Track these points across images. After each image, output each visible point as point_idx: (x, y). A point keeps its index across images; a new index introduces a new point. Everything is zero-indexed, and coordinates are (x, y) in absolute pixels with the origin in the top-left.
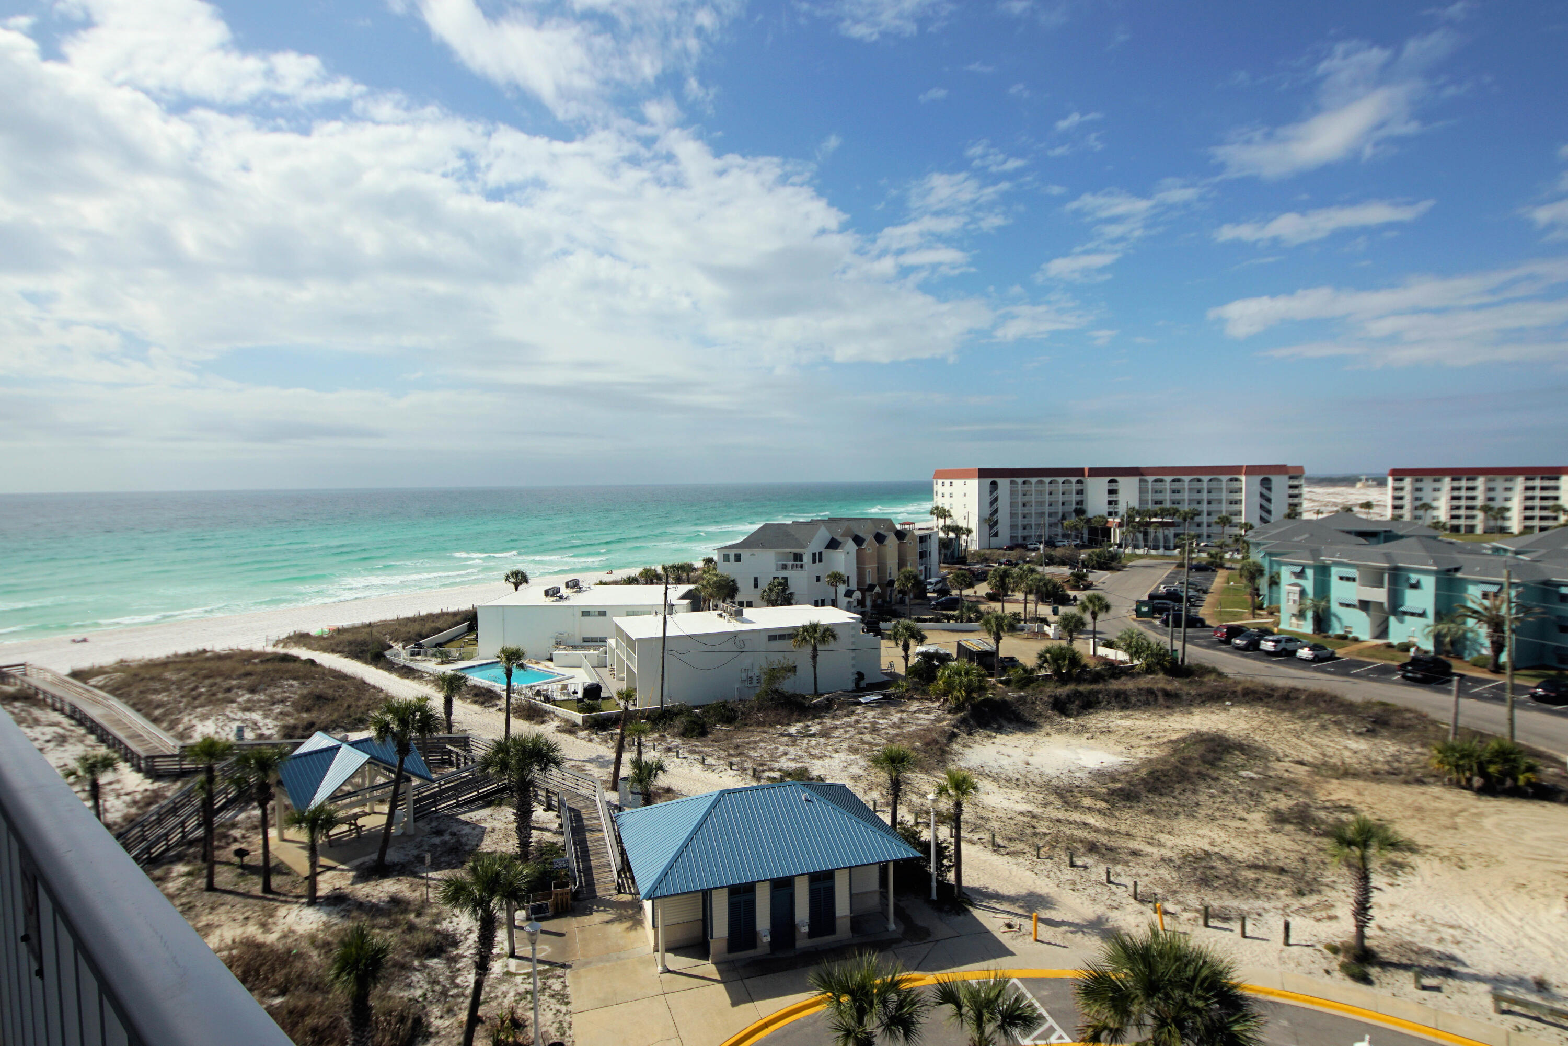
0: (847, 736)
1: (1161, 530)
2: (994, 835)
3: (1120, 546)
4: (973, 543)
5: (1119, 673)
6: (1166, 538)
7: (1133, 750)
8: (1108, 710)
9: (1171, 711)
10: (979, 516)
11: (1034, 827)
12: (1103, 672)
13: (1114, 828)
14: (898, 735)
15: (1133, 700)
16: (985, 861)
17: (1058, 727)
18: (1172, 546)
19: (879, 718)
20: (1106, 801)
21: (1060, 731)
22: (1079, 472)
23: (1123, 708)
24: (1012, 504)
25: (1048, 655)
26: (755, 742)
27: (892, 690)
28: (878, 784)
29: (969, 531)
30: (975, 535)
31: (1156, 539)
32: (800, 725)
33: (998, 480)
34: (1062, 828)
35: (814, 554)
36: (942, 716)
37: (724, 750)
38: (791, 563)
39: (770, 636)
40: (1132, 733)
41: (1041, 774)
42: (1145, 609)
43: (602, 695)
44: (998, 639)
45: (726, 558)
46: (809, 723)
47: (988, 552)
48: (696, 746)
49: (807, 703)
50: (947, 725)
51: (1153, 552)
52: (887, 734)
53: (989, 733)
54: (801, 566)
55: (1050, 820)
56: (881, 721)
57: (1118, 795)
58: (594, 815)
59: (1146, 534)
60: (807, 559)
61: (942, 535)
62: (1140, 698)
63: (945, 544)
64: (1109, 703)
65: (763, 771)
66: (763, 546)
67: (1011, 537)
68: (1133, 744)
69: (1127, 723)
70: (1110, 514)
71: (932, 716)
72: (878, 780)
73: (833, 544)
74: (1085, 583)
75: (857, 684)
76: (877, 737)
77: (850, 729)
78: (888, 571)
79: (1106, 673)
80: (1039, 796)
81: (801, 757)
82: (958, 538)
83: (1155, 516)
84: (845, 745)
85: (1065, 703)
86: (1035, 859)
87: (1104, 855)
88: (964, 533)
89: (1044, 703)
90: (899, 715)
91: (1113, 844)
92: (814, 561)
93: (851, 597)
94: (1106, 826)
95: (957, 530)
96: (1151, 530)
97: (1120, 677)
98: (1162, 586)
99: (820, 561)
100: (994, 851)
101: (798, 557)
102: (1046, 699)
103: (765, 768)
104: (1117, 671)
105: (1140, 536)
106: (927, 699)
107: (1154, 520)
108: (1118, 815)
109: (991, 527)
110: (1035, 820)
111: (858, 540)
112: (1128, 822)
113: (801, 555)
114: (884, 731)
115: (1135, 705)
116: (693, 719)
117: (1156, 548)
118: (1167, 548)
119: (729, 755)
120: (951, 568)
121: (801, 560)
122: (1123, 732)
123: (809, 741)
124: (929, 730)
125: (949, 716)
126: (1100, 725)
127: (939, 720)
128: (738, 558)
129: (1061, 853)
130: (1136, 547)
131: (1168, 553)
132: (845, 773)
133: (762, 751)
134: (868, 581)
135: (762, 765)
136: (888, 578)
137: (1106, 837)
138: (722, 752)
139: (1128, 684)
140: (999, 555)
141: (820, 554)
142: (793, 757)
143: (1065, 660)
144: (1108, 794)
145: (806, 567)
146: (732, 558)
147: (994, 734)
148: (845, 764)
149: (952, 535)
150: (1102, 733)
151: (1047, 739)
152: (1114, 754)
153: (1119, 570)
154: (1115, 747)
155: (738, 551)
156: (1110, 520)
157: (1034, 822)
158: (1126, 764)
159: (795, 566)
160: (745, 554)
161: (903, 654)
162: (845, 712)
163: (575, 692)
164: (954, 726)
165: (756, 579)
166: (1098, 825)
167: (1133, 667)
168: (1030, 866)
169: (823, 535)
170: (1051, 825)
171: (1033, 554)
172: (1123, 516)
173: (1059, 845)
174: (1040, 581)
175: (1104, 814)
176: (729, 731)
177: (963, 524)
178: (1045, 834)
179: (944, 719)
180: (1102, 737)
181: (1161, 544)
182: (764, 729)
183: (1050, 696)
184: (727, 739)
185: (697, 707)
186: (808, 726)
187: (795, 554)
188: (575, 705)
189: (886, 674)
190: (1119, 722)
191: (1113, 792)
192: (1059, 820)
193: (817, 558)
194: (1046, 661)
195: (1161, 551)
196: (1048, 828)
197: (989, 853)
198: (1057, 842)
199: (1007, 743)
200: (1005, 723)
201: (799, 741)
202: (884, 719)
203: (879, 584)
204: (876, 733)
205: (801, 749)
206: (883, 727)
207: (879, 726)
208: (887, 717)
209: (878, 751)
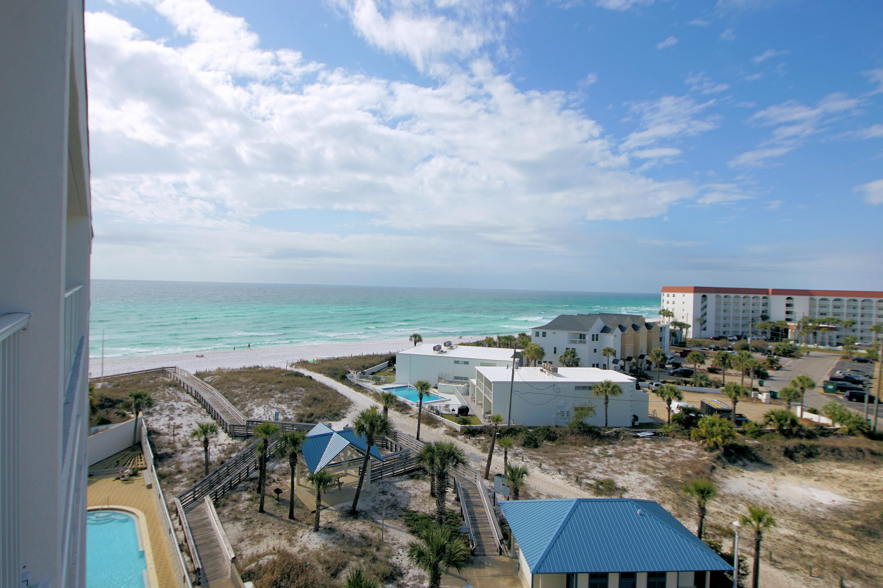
0: (635, 459)
1: (827, 332)
2: (771, 553)
3: (797, 341)
4: (689, 334)
5: (828, 433)
6: (830, 338)
7: (855, 494)
8: (826, 460)
9: (877, 466)
10: (694, 316)
11: (800, 550)
12: (815, 432)
13: (866, 558)
14: (672, 463)
15: (846, 454)
16: (766, 572)
17: (790, 469)
18: (835, 344)
19: (655, 449)
20: (853, 535)
21: (792, 473)
22: (765, 291)
23: (838, 460)
24: (717, 310)
25: (772, 416)
26: (572, 456)
27: (659, 430)
28: (669, 500)
29: (688, 326)
30: (690, 329)
31: (823, 338)
32: (600, 447)
33: (707, 295)
34: (823, 553)
35: (593, 335)
36: (701, 453)
37: (553, 460)
38: (578, 340)
39: (576, 387)
40: (851, 480)
41: (790, 506)
42: (831, 387)
43: (469, 414)
44: (735, 402)
45: (537, 334)
46: (606, 447)
47: (700, 340)
48: (533, 454)
49: (602, 433)
50: (707, 459)
51: (821, 347)
52: (664, 461)
53: (738, 468)
54: (584, 342)
55: (811, 545)
56: (657, 451)
57: (862, 531)
58: (477, 495)
59: (815, 334)
60: (588, 338)
61: (672, 327)
62: (851, 454)
63: (673, 334)
64: (826, 455)
65: (582, 478)
66: (561, 328)
67: (716, 331)
68: (854, 489)
69: (845, 472)
70: (788, 320)
71: (693, 452)
72: (668, 497)
73: (605, 330)
74: (777, 365)
75: (633, 423)
76: (657, 463)
77: (636, 454)
78: (640, 349)
79: (817, 433)
80: (795, 524)
81: (606, 471)
82: (681, 330)
83: (824, 323)
84: (635, 466)
85: (792, 452)
86: (808, 576)
87: (866, 580)
88: (685, 327)
89: (777, 451)
90: (669, 448)
91: (870, 572)
92: (593, 340)
93: (617, 363)
94: (859, 555)
95: (682, 325)
96: (819, 332)
97: (829, 436)
98: (838, 372)
99: (597, 340)
100: (772, 565)
101: (583, 337)
102: (778, 448)
103: (582, 476)
104: (826, 431)
105: (811, 336)
106: (686, 439)
107: (821, 325)
108: (866, 547)
109: (702, 324)
110: (799, 544)
111: (622, 328)
112: (876, 554)
113: (584, 335)
114: (660, 459)
115: (847, 459)
116: (529, 436)
117: (823, 344)
118: (830, 344)
119: (557, 464)
120: (677, 349)
121: (584, 339)
122: (843, 478)
123: (609, 460)
124: (694, 462)
125: (706, 453)
126: (823, 471)
127: (698, 455)
128: (544, 335)
129: (829, 574)
130: (808, 342)
131: (832, 348)
132: (642, 488)
133: (579, 464)
134: (627, 355)
135: (581, 474)
136: (640, 354)
137: (863, 566)
138: (551, 461)
139: (838, 443)
140: (709, 342)
141: (597, 335)
142: (601, 470)
143: (786, 420)
144: (853, 529)
145: (588, 343)
146: (541, 334)
147: (741, 470)
148: (640, 481)
149: (678, 328)
150: (826, 477)
151: (782, 477)
152: (840, 495)
153: (798, 358)
154: (840, 490)
155: (544, 331)
156: (789, 324)
157: (799, 545)
158: (853, 504)
159: (580, 342)
160: (549, 333)
161: (667, 406)
162: (629, 442)
163: (453, 410)
164: (712, 461)
165: (555, 348)
166: (852, 553)
167: (836, 429)
168: (805, 582)
169: (599, 324)
170: (814, 549)
171: (734, 343)
172: (800, 322)
173: (826, 568)
174: (756, 363)
175: (855, 546)
176: (552, 446)
177: (684, 321)
178: (811, 557)
179: (703, 455)
180: (827, 481)
181: (827, 341)
182: (576, 447)
183: (782, 447)
184: (552, 452)
185: (530, 428)
186: (605, 449)
187: (581, 335)
188: (455, 418)
189: (650, 417)
190: (838, 470)
191: (857, 528)
192: (818, 546)
193: (595, 338)
194: (771, 420)
195: (827, 347)
196: (811, 551)
197: (768, 566)
198: (824, 565)
199: (753, 478)
200: (748, 462)
201: (602, 459)
202: (658, 450)
203: (635, 357)
204: (655, 460)
205: (604, 465)
206: (659, 456)
207: (656, 455)
208: (660, 449)
209: (661, 474)
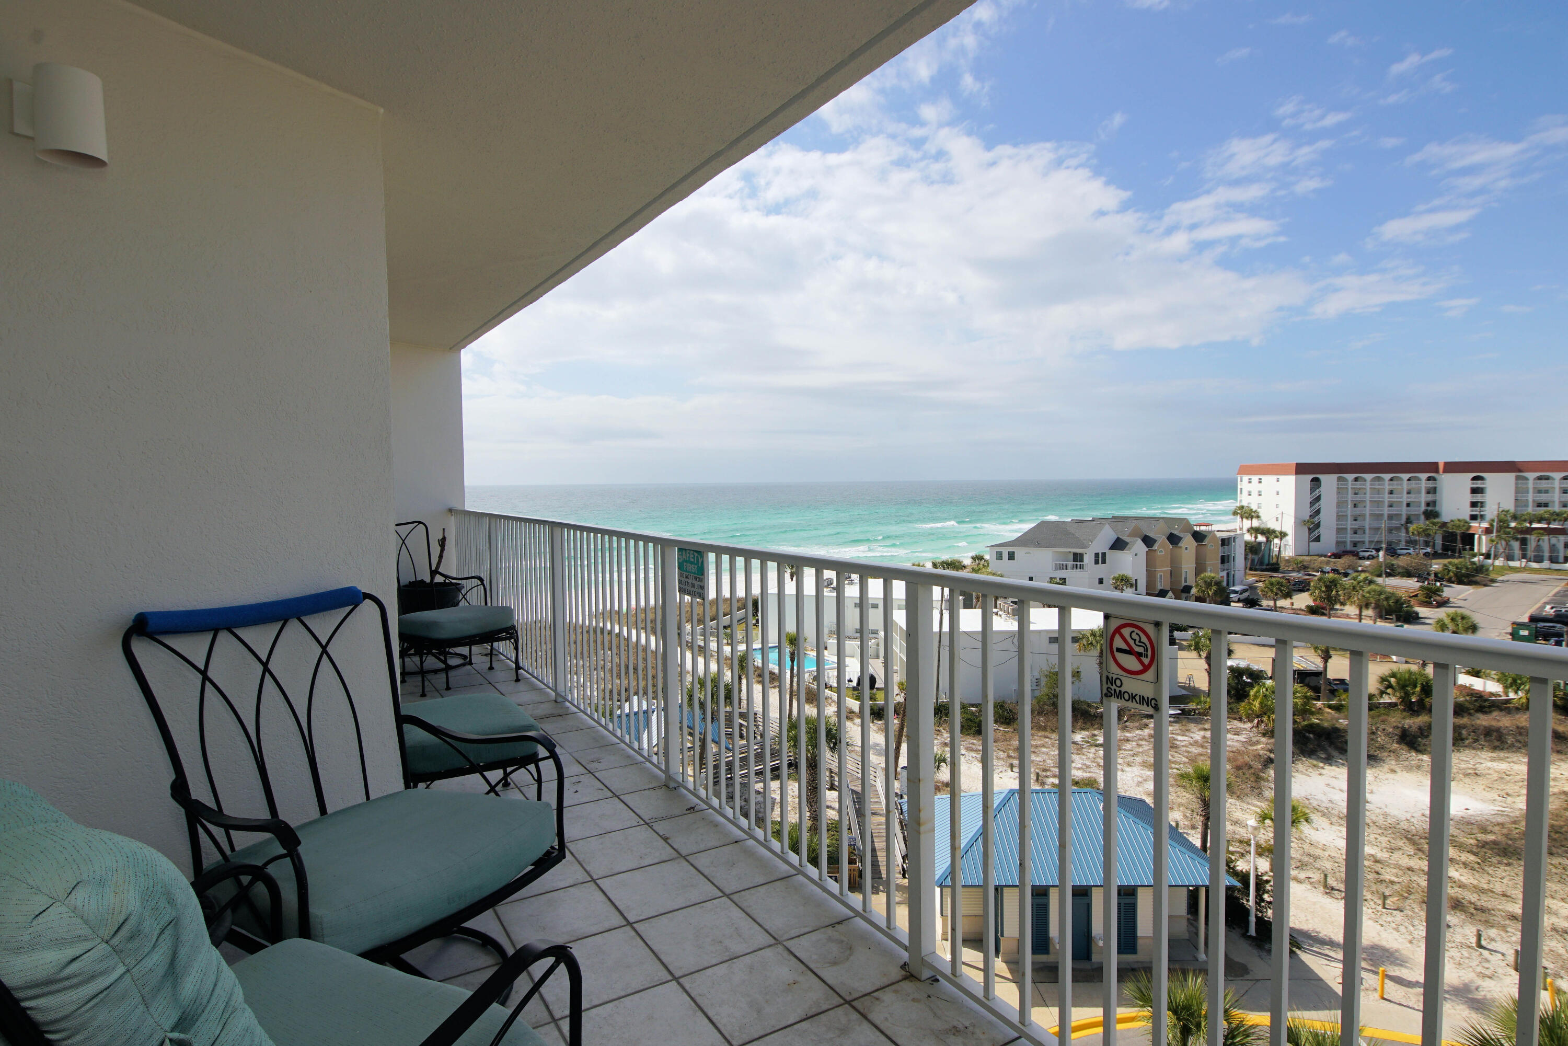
0: (1141, 750)
1: (1546, 538)
2: (1326, 876)
3: (1487, 556)
4: (1287, 548)
5: (1490, 707)
6: (1553, 548)
7: (1509, 799)
8: (1474, 748)
9: (1563, 757)
10: (1296, 518)
11: (1378, 873)
12: (1467, 704)
13: (1485, 886)
14: (1201, 755)
15: (1510, 739)
16: (1315, 903)
17: (1407, 763)
18: (1561, 559)
19: (1177, 734)
20: (1476, 854)
21: (1409, 769)
22: (1431, 467)
23: (1495, 748)
24: (1339, 505)
25: (1393, 680)
26: (1036, 747)
27: (1192, 706)
28: (1180, 805)
29: (1283, 535)
30: (1290, 539)
31: (1538, 548)
32: (1085, 733)
33: (1321, 477)
34: (1415, 878)
35: (1097, 555)
36: (1255, 739)
37: (1004, 752)
38: (1071, 563)
39: (1050, 638)
40: (1508, 778)
41: (1386, 815)
42: (1525, 633)
43: (876, 686)
44: (1326, 657)
45: (999, 556)
46: (1096, 732)
47: (1307, 558)
48: (973, 744)
49: (1092, 711)
50: (1262, 749)
51: (1534, 565)
52: (1189, 752)
53: (1315, 762)
54: (1081, 567)
55: (1399, 867)
56: (1180, 738)
57: (1491, 849)
58: (876, 800)
59: (1524, 542)
60: (1088, 559)
61: (1248, 537)
62: (1519, 738)
63: (1252, 549)
64: (1476, 741)
65: (1047, 777)
66: (1039, 545)
67: (1337, 542)
68: (1510, 792)
69: (1503, 766)
70: (1474, 518)
71: (1242, 738)
72: (1179, 800)
73: (1119, 545)
74: (1438, 598)
76: (1176, 755)
77: (1143, 743)
78: (1183, 577)
79: (1471, 707)
80: (1384, 840)
81: (1088, 767)
82: (1269, 541)
83: (1539, 522)
84: (1139, 759)
85: (1415, 737)
86: (1380, 908)
87: (1472, 914)
88: (1277, 537)
89: (1388, 735)
90: (1202, 733)
91: (1484, 904)
92: (1097, 562)
94: (1475, 882)
95: (1269, 533)
96: (1532, 539)
97: (1490, 712)
98: (1548, 607)
99: (1104, 562)
100: (1327, 893)
101: (1078, 557)
102: (1390, 730)
103: (1048, 773)
104: (1487, 704)
105: (1516, 545)
106: (1235, 719)
107: (1535, 525)
108: (1490, 872)
109: (1311, 531)
110: (1378, 865)
111: (1148, 541)
112: (1505, 881)
113: (1081, 555)
114: (1184, 749)
115: (1512, 746)
116: (969, 716)
117: (1539, 559)
118: (1553, 560)
119: (1009, 757)
120: (1261, 576)
121: (1082, 560)
122: (1495, 776)
123: (1097, 751)
124: (1239, 752)
125: (1263, 739)
126: (1463, 766)
127: (1250, 742)
128: (1011, 556)
129: (1414, 905)
130: (1510, 558)
131: (1555, 566)
132: (1141, 789)
133: (1045, 757)
134: (1159, 587)
135: (1045, 770)
136: (1184, 584)
137: (1475, 895)
138: (1001, 753)
139: (1504, 721)
140: (1321, 563)
141: (1104, 554)
142: (1079, 766)
143: (1415, 686)
144: (1477, 846)
145: (1087, 568)
146: (1005, 556)
147: (1321, 765)
148: (1140, 779)
149: (1261, 538)
150: (1466, 775)
151: (1391, 776)
152: (1483, 801)
153: (1485, 585)
154: (1484, 792)
155: (1011, 549)
156: (1474, 524)
157: (1378, 867)
158: (1501, 813)
159: (1075, 567)
160: (1019, 552)
161: (1206, 666)
162: (1137, 724)
163: (850, 681)
164: (1271, 751)
165: (1031, 579)
166: (1464, 879)
167: (1508, 701)
168: (1373, 916)
169: (1108, 535)
170: (1400, 873)
171: (1367, 563)
172: (1493, 520)
173: (1411, 897)
174: (1380, 593)
175: (1472, 869)
176: (1008, 732)
177: (1276, 526)
178: (1392, 882)
179: (1258, 743)
180: (1467, 780)
181: (1546, 554)
182: (1046, 734)
183: (1396, 727)
184: (1004, 740)
185: (973, 705)
186: (1095, 735)
187: (1075, 554)
188: (851, 692)
189: (1184, 688)
190: (1490, 764)
191: (1484, 845)
192: (1410, 869)
193: (1100, 559)
194: (1390, 686)
195: (1546, 564)
196: (1397, 876)
197: (1320, 895)
198: (1410, 893)
199: (1338, 776)
200: (1335, 753)
201: (1085, 750)
202: (1183, 735)
203: (1172, 590)
204: (1175, 750)
205: (1088, 758)
206: (1182, 744)
207: (1177, 743)
208: (1187, 734)
209: (1178, 769)
